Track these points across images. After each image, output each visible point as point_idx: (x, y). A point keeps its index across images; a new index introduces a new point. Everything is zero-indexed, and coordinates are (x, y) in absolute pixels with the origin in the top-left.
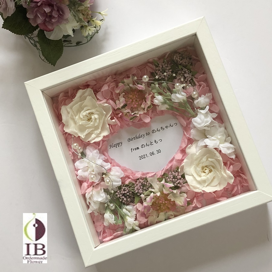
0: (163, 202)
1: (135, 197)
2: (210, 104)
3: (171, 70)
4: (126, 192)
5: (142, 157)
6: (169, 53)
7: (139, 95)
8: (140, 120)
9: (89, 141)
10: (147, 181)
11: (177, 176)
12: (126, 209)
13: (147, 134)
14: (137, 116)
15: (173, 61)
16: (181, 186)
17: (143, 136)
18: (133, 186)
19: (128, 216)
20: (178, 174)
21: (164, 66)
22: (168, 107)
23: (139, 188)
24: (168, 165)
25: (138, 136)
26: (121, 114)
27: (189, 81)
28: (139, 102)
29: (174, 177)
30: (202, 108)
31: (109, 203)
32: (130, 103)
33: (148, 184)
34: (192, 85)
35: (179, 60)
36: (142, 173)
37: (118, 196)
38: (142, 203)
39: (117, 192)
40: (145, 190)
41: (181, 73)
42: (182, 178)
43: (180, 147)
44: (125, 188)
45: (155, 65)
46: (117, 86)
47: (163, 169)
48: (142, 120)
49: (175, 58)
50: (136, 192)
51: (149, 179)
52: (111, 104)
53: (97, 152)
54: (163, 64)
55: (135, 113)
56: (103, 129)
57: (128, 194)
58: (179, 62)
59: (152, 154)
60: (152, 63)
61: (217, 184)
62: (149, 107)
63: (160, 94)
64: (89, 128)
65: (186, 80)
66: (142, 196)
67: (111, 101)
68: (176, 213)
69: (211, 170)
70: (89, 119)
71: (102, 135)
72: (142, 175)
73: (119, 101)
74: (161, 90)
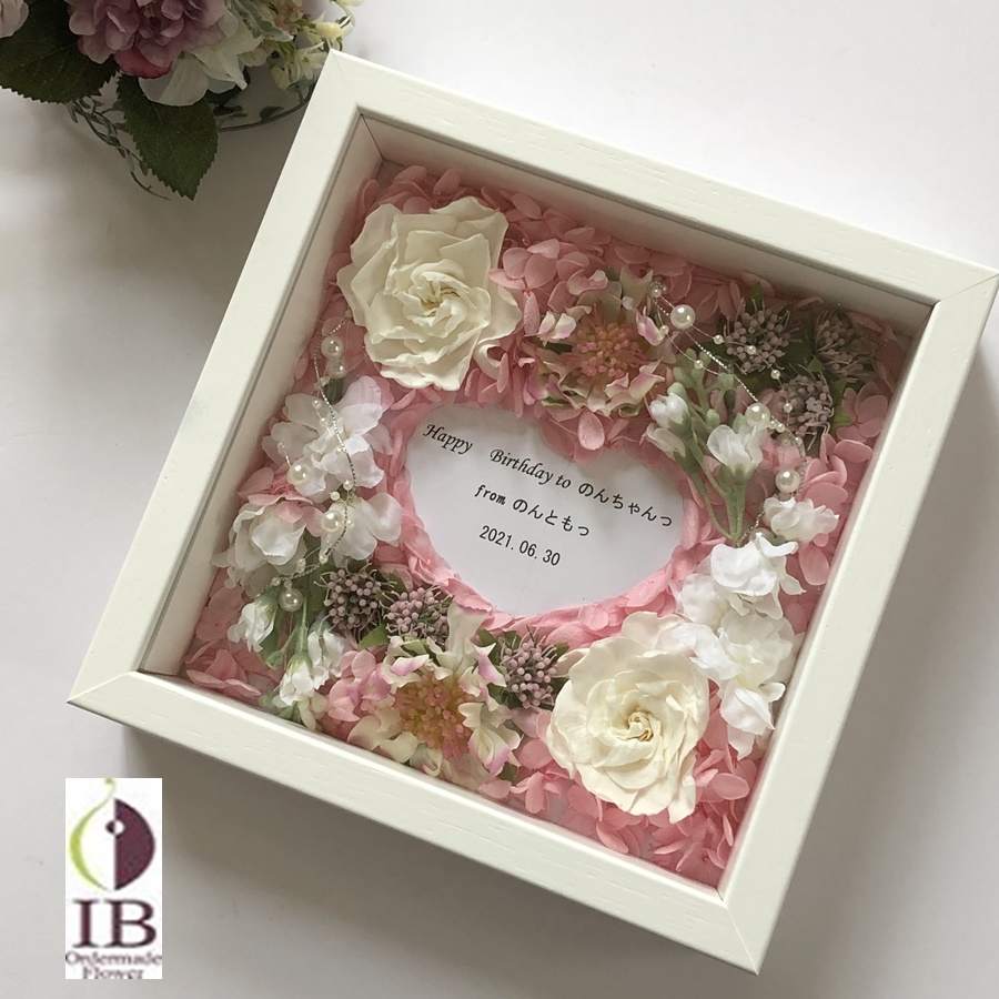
0: (438, 710)
1: (374, 627)
3: (780, 354)
4: (360, 592)
5: (490, 534)
6: (818, 299)
7: (629, 348)
8: (574, 424)
9: (380, 365)
10: (445, 614)
11: (538, 670)
12: (322, 641)
13: (561, 481)
14: (572, 407)
15: (813, 331)
16: (526, 706)
17: (545, 476)
18: (393, 592)
19: (310, 663)
20: (550, 666)
21: (771, 326)
22: (683, 454)
23: (406, 612)
25: (531, 464)
26: (530, 361)
27: (809, 429)
28: (611, 369)
29: (530, 665)
30: (776, 536)
31: (288, 585)
32: (585, 350)
33: (439, 623)
34: (805, 446)
35: (829, 342)
36: (452, 577)
37: (331, 585)
38: (379, 658)
39: (336, 570)
40: (419, 631)
41: (805, 387)
42: (549, 688)
43: (623, 597)
44: (368, 580)
45: (748, 302)
46: (588, 273)
47: (522, 619)
48: (577, 429)
49: (822, 327)
50: (390, 616)
51: (454, 611)
52: (526, 310)
53: (376, 412)
54: (774, 317)
55: (575, 393)
57: (363, 603)
58: (826, 351)
59: (529, 549)
60: (745, 288)
61: (634, 787)
62: (626, 408)
63: (691, 395)
64: (409, 325)
65: (801, 419)
66: (396, 641)
67: (530, 300)
68: (449, 770)
69: (652, 735)
70: (431, 301)
71: (430, 378)
72: (447, 584)
73: (557, 320)
74: (705, 388)
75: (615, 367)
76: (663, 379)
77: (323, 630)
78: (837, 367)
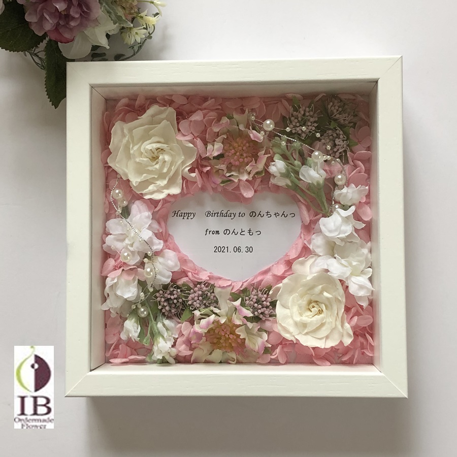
0: (227, 336)
1: (184, 310)
2: (360, 202)
3: (316, 125)
4: (172, 297)
5: (219, 249)
7: (249, 146)
8: (238, 188)
9: (142, 194)
10: (213, 292)
11: (263, 302)
12: (164, 325)
13: (241, 215)
14: (235, 182)
15: (326, 110)
16: (264, 319)
17: (232, 215)
18: (187, 292)
19: (163, 337)
20: (266, 298)
21: (307, 114)
22: (290, 184)
23: (196, 298)
24: (256, 277)
25: (224, 212)
26: (209, 168)
27: (340, 153)
28: (245, 159)
29: (258, 301)
30: (344, 206)
31: (139, 306)
32: (230, 154)
33: (212, 297)
34: (342, 161)
35: (335, 111)
36: (209, 275)
37: (159, 299)
38: (192, 323)
39: (158, 291)
40: (205, 305)
41: (332, 135)
42: (271, 307)
43: (287, 255)
44: (173, 291)
45: (293, 107)
46: (219, 120)
47: (247, 281)
48: (240, 190)
49: (329, 106)
50: (190, 303)
51: (217, 290)
52: (199, 147)
53: (149, 215)
54: (307, 109)
55: (233, 175)
56: (171, 182)
57: (175, 301)
58: (335, 116)
59: (238, 249)
60: (289, 100)
61: (323, 336)
62: (257, 173)
63: (285, 157)
64: (149, 172)
65: (335, 150)
66: (197, 313)
67: (199, 142)
68: (240, 358)
69: (322, 310)
70: (154, 158)
71: (166, 192)
72: (208, 279)
73: (213, 146)
74: (289, 151)
75: (246, 157)
76: (270, 155)
77: (163, 320)
78: (342, 121)
